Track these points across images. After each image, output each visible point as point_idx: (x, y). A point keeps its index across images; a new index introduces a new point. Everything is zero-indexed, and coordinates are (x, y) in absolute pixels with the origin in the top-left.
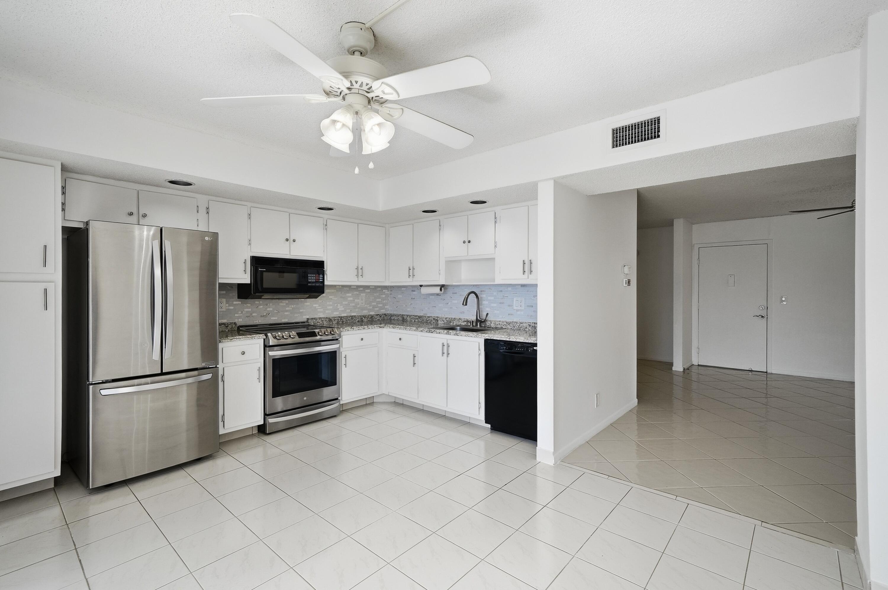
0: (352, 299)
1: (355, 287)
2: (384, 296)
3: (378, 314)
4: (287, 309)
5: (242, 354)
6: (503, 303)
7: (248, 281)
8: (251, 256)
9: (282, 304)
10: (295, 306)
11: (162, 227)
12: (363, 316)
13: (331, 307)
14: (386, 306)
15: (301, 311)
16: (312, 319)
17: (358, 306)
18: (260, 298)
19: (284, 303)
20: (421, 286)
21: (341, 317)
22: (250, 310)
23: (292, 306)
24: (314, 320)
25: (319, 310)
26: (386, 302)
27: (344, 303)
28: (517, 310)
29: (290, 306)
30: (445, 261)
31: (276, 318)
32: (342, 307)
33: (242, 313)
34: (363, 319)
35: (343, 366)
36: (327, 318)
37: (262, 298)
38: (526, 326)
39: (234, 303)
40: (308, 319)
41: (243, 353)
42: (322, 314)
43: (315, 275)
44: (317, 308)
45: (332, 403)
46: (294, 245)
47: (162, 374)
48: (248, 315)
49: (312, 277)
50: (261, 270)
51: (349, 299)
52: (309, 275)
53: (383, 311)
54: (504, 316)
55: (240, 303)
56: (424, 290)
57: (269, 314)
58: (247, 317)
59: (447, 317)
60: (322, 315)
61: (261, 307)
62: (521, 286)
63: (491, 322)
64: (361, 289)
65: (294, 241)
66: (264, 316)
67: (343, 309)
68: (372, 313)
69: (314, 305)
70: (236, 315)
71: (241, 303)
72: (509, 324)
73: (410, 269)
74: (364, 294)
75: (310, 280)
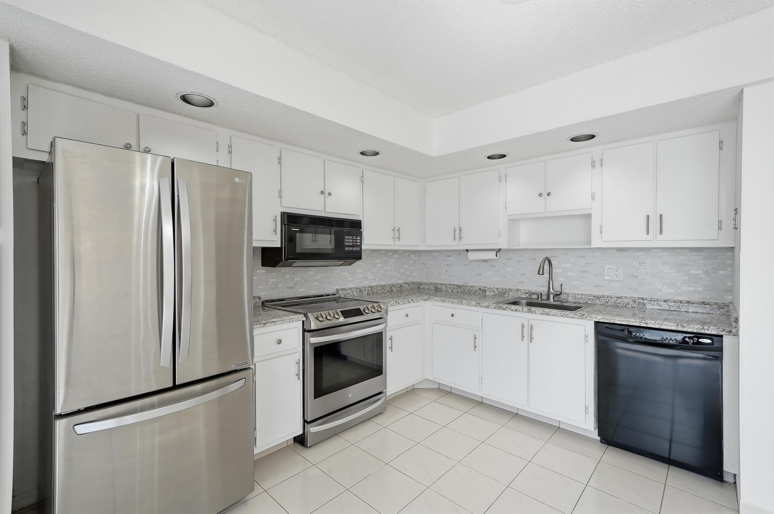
0: (381, 265)
1: (385, 251)
2: (411, 262)
3: (407, 282)
4: (316, 278)
5: (278, 344)
6: (585, 272)
7: (278, 244)
8: (282, 211)
10: (324, 274)
11: (173, 159)
12: (393, 285)
14: (413, 273)
15: (330, 280)
16: (342, 289)
17: (387, 274)
18: (290, 265)
19: (312, 271)
20: (467, 251)
21: (371, 287)
22: (276, 280)
23: (321, 275)
24: (345, 292)
25: (348, 279)
26: (414, 268)
27: (373, 270)
28: (610, 281)
29: (319, 275)
30: (508, 220)
31: (305, 290)
32: (371, 275)
33: (266, 284)
34: (393, 288)
35: (388, 350)
36: (357, 288)
37: (293, 265)
38: (628, 302)
39: (257, 272)
40: (338, 290)
41: (279, 342)
42: (351, 284)
43: (352, 237)
44: (346, 276)
45: (378, 398)
46: (329, 199)
47: (175, 387)
48: (273, 287)
49: (349, 239)
50: (293, 229)
51: (378, 265)
52: (346, 237)
53: (410, 280)
54: (588, 288)
55: (264, 271)
56: (472, 256)
57: (297, 284)
58: (273, 289)
59: (497, 287)
60: (352, 286)
61: (288, 276)
62: (617, 250)
63: (568, 295)
64: (390, 254)
65: (330, 194)
66: (291, 287)
67: (372, 277)
68: (400, 281)
69: (344, 274)
70: (260, 287)
71: (266, 272)
72: (599, 298)
73: (456, 231)
74: (393, 260)
75: (346, 244)
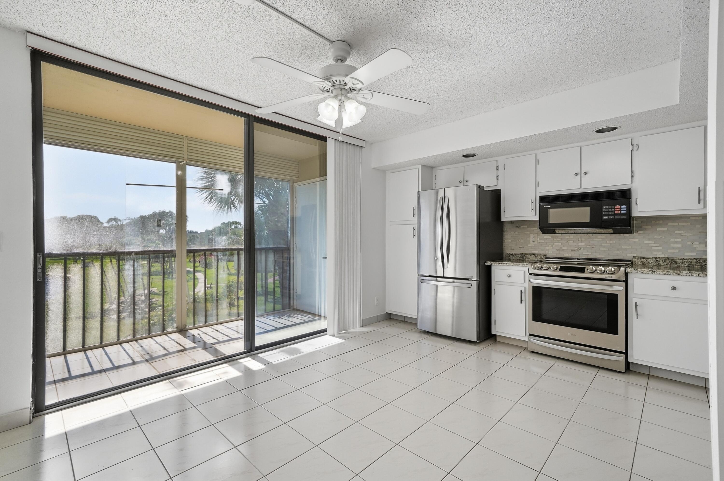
4: (604, 244)
5: (508, 277)
7: (536, 218)
8: (539, 196)
9: (597, 240)
10: (615, 242)
13: (680, 246)
15: (624, 247)
19: (599, 238)
25: (654, 248)
31: (590, 254)
35: (634, 316)
42: (660, 253)
44: (651, 245)
45: (611, 354)
48: (558, 248)
49: (609, 208)
50: (545, 207)
52: (604, 207)
57: (581, 248)
65: (586, 173)
66: (575, 250)
69: (646, 242)
70: (544, 247)
75: (606, 213)
